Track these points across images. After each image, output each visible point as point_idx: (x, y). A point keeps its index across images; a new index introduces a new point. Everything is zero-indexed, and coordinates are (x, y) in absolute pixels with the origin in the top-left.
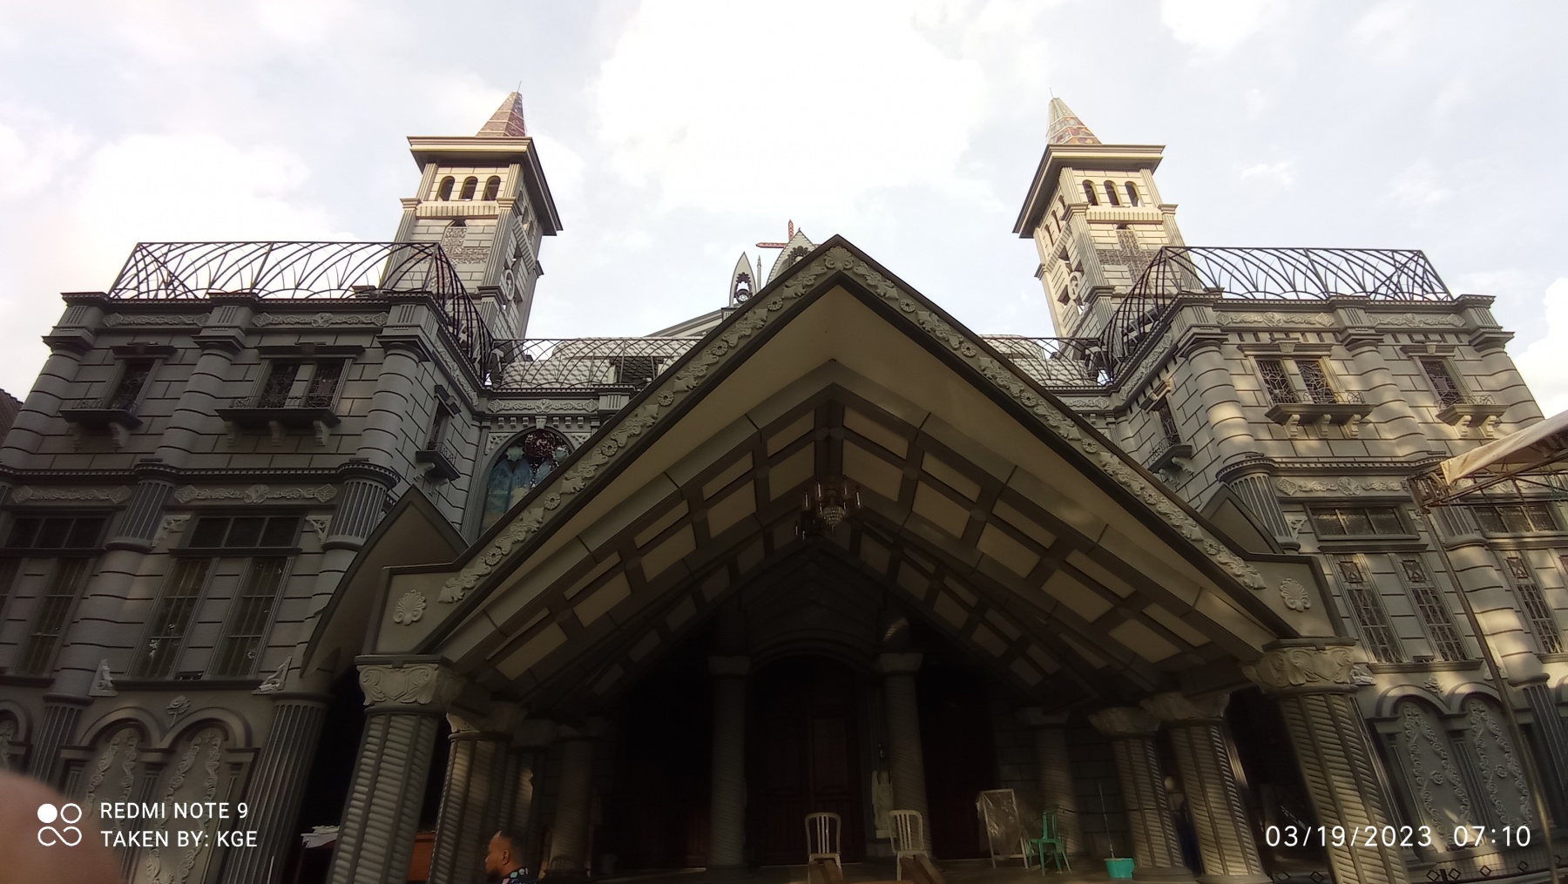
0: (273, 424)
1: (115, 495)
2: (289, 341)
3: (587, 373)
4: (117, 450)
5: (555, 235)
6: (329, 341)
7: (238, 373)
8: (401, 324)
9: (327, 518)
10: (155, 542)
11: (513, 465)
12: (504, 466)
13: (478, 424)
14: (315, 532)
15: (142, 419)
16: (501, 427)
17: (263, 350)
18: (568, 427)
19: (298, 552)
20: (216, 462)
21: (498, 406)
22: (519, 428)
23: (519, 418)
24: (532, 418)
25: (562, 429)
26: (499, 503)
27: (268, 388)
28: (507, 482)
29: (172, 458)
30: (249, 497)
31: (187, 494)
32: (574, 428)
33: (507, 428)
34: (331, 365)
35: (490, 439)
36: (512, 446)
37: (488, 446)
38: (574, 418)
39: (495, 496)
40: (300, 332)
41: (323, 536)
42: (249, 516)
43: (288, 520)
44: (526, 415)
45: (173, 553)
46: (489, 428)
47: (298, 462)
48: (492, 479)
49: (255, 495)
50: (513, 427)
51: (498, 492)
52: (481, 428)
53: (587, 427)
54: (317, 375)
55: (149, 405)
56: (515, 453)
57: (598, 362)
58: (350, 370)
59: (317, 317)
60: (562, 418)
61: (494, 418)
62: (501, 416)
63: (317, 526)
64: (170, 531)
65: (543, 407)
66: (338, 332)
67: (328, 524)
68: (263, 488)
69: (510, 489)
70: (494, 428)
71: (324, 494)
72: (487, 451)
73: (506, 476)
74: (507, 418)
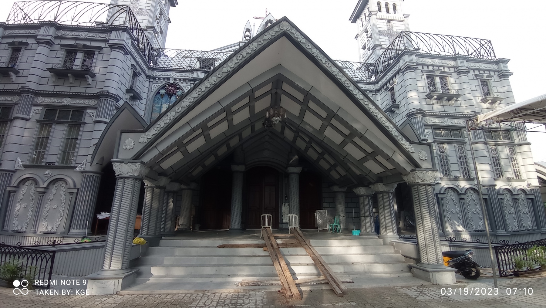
0: (69, 75)
1: (14, 99)
2: (72, 42)
3: (189, 63)
4: (12, 82)
5: (175, 6)
6: (88, 44)
7: (53, 54)
8: (116, 39)
9: (94, 111)
10: (31, 117)
11: (162, 96)
12: (158, 96)
13: (148, 80)
14: (90, 116)
15: (19, 71)
16: (157, 82)
17: (62, 45)
18: (182, 83)
19: (85, 123)
20: (50, 88)
21: (156, 74)
22: (164, 82)
23: (164, 79)
24: (169, 79)
25: (180, 83)
26: (157, 109)
27: (65, 61)
28: (160, 102)
29: (33, 86)
30: (64, 102)
31: (40, 100)
32: (184, 83)
33: (159, 82)
34: (90, 53)
35: (153, 86)
36: (161, 89)
37: (153, 88)
38: (184, 80)
39: (156, 107)
40: (76, 39)
41: (94, 118)
42: (65, 109)
43: (80, 112)
44: (166, 78)
45: (38, 121)
46: (153, 82)
47: (81, 90)
48: (154, 101)
49: (66, 101)
50: (162, 82)
51: (157, 105)
52: (150, 82)
53: (189, 84)
54: (84, 57)
55: (21, 66)
56: (163, 92)
57: (193, 59)
58: (97, 56)
59: (82, 33)
60: (180, 80)
61: (154, 78)
62: (157, 77)
63: (91, 114)
64: (36, 113)
65: (173, 75)
66: (91, 40)
67: (95, 114)
68: (68, 99)
69: (161, 104)
70: (154, 82)
71: (92, 102)
72: (152, 90)
73: (160, 100)
74: (159, 78)
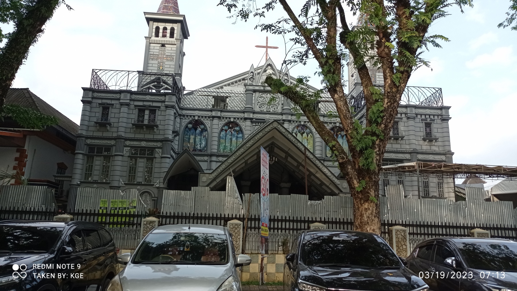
0: (144, 127)
1: (113, 142)
2: (141, 104)
3: (206, 103)
4: (108, 131)
5: (188, 39)
6: (151, 104)
7: (131, 112)
8: (169, 101)
9: (161, 150)
10: (124, 154)
11: (190, 129)
12: (187, 129)
13: (179, 117)
14: (158, 153)
15: (111, 123)
16: (186, 118)
17: (136, 106)
18: (204, 119)
19: (155, 158)
20: (132, 136)
21: (184, 112)
22: (191, 119)
23: (191, 116)
24: (194, 116)
25: (202, 120)
26: (187, 140)
27: (139, 116)
28: (189, 134)
29: (123, 134)
30: (142, 144)
31: (128, 143)
32: (206, 120)
33: (187, 119)
34: (153, 111)
35: (183, 122)
36: (189, 124)
37: (183, 123)
38: (206, 117)
39: (186, 138)
40: (143, 101)
41: (160, 154)
42: (143, 149)
43: (152, 150)
44: (192, 116)
45: (129, 156)
46: (182, 118)
47: (150, 137)
48: (185, 133)
49: (143, 144)
50: (189, 118)
51: (186, 136)
52: (180, 118)
53: (209, 120)
54: (150, 113)
55: (112, 119)
56: (190, 126)
57: (209, 97)
58: (158, 113)
59: (147, 96)
60: (202, 117)
61: (184, 116)
62: (186, 115)
63: (158, 152)
64: (126, 151)
65: (197, 113)
66: (153, 101)
67: (161, 152)
68: (145, 142)
69: (190, 136)
70: (184, 118)
71: (159, 144)
72: (183, 125)
73: (188, 132)
